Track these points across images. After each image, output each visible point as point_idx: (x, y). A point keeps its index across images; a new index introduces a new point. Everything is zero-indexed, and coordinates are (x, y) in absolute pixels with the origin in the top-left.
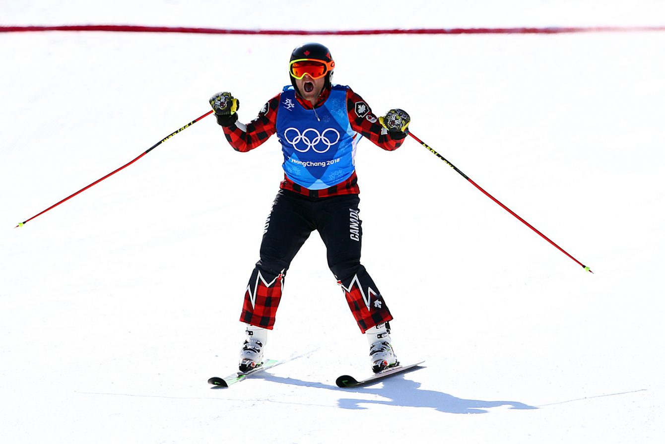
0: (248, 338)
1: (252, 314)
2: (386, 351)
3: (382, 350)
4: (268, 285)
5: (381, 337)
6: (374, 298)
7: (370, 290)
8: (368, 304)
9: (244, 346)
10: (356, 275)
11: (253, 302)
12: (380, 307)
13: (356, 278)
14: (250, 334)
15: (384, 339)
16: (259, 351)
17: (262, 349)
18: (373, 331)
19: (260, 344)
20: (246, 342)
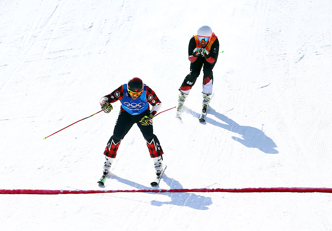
0: (106, 161)
1: (109, 153)
2: (161, 167)
3: (159, 166)
4: (115, 145)
5: (159, 161)
6: (158, 146)
7: (157, 144)
8: (156, 149)
9: (105, 164)
10: (153, 139)
11: (109, 149)
12: (160, 150)
13: (153, 140)
14: (107, 160)
15: (160, 162)
16: (110, 167)
17: (111, 166)
18: (157, 158)
19: (111, 164)
20: (106, 163)
